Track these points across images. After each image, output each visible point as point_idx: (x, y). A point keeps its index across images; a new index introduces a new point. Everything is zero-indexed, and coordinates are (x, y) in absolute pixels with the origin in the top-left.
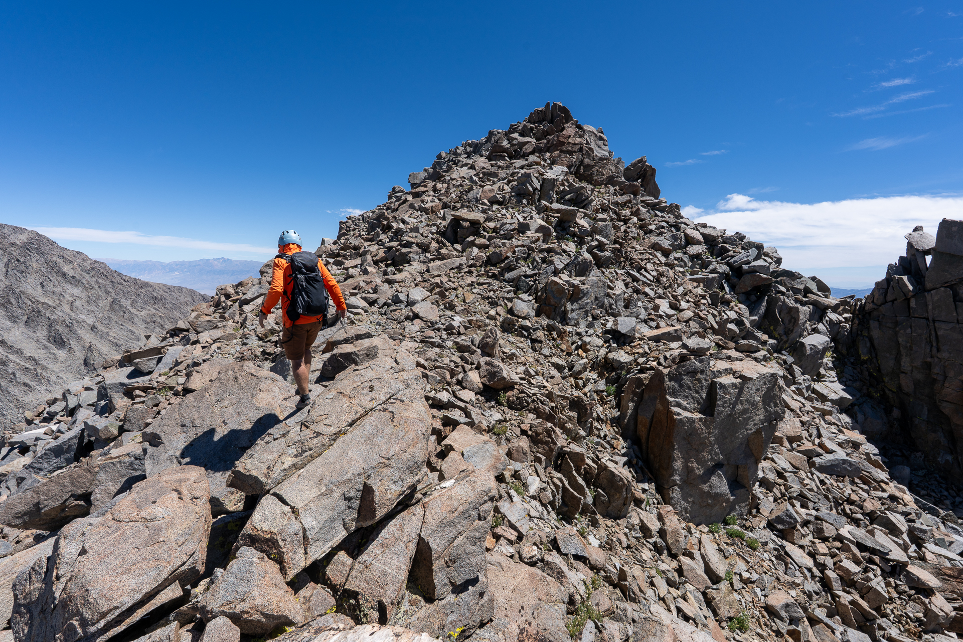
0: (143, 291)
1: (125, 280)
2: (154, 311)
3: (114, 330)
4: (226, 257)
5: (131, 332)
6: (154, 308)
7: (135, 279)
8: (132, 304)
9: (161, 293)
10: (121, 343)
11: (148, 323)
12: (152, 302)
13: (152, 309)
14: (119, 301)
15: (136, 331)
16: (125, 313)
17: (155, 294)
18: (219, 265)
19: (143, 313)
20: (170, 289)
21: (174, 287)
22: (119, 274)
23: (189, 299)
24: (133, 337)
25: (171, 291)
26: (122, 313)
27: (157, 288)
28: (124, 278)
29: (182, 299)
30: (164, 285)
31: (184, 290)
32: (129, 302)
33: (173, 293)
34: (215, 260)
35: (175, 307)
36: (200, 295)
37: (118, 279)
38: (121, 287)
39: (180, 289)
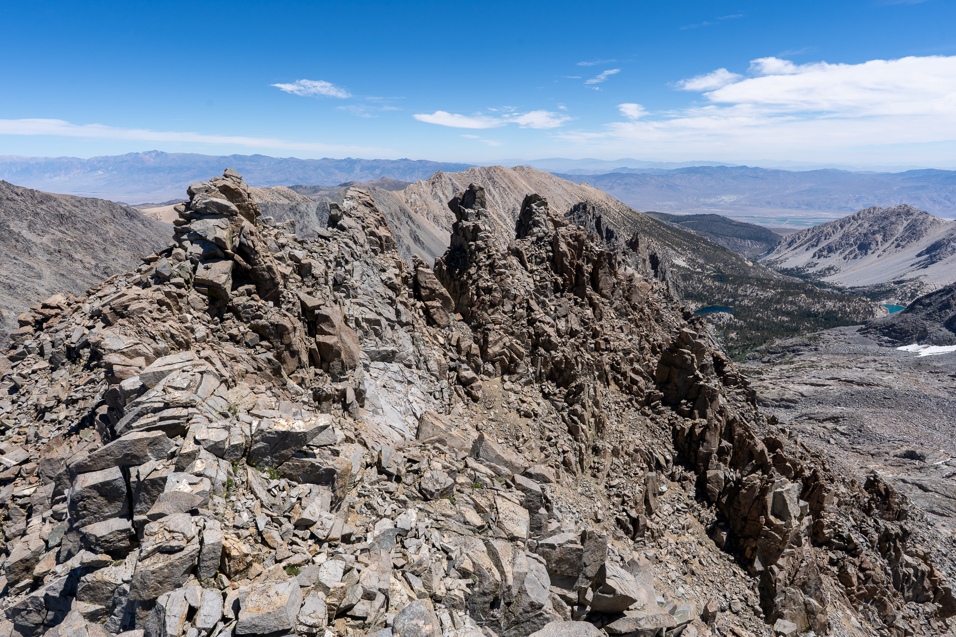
0: (44, 207)
1: (17, 194)
2: (60, 235)
3: (5, 266)
4: (159, 150)
5: (29, 267)
6: (61, 231)
7: (31, 190)
8: (29, 226)
9: (70, 208)
10: (16, 284)
11: (51, 254)
12: (57, 222)
13: (57, 233)
14: (8, 226)
15: (35, 266)
16: (17, 241)
17: (61, 210)
18: (152, 160)
19: (46, 239)
20: (80, 202)
21: (86, 199)
22: (9, 186)
23: (108, 214)
24: (32, 274)
25: (82, 205)
26: (14, 241)
27: (64, 202)
28: (16, 190)
29: (98, 215)
30: (72, 197)
31: (100, 202)
32: (25, 224)
33: (85, 208)
34: (145, 153)
35: (90, 227)
36: (121, 208)
37: (8, 192)
38: (11, 204)
39: (94, 201)
